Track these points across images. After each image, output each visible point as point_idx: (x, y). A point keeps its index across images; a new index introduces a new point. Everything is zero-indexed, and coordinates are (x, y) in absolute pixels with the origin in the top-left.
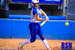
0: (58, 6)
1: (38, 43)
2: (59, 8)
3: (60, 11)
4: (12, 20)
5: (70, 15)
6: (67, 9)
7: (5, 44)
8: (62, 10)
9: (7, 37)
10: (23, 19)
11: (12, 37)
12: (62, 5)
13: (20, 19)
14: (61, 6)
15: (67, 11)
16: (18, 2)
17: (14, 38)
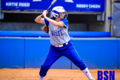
0: (97, 15)
1: (67, 74)
2: (99, 18)
3: (101, 23)
4: (25, 39)
5: (116, 29)
6: (112, 20)
7: (15, 77)
8: (104, 22)
9: (17, 66)
10: (42, 37)
11: (26, 65)
12: (104, 13)
13: (38, 37)
14: (101, 15)
15: (112, 24)
16: (34, 11)
17: (29, 67)
